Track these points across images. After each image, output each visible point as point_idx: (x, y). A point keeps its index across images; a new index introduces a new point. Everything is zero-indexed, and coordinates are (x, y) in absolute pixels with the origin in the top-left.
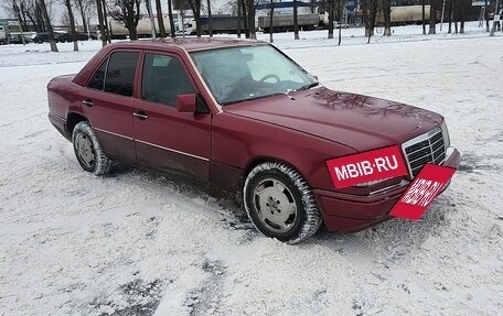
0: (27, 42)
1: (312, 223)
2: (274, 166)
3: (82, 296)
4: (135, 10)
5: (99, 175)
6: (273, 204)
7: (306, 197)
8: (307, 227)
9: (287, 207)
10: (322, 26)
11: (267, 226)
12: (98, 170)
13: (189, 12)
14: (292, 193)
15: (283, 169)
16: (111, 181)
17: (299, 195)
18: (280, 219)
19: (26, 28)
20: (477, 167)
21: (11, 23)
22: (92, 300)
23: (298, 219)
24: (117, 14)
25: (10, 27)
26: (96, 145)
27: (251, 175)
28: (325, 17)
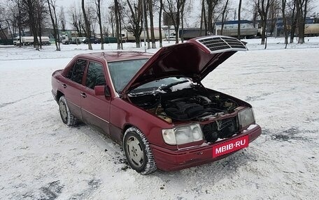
0: (80, 43)
1: (151, 163)
2: (134, 129)
3: (22, 190)
4: (140, 25)
5: (70, 126)
6: (134, 151)
7: (147, 149)
8: (148, 166)
9: (140, 153)
10: (259, 36)
11: (133, 163)
12: (69, 123)
13: (173, 27)
14: (142, 146)
15: (138, 131)
16: (75, 130)
17: (144, 146)
18: (137, 159)
19: (80, 35)
20: (292, 138)
21: (73, 32)
22: (24, 193)
23: (144, 161)
24: (130, 28)
25: (72, 34)
26: (68, 110)
27: (126, 133)
28: (261, 30)
